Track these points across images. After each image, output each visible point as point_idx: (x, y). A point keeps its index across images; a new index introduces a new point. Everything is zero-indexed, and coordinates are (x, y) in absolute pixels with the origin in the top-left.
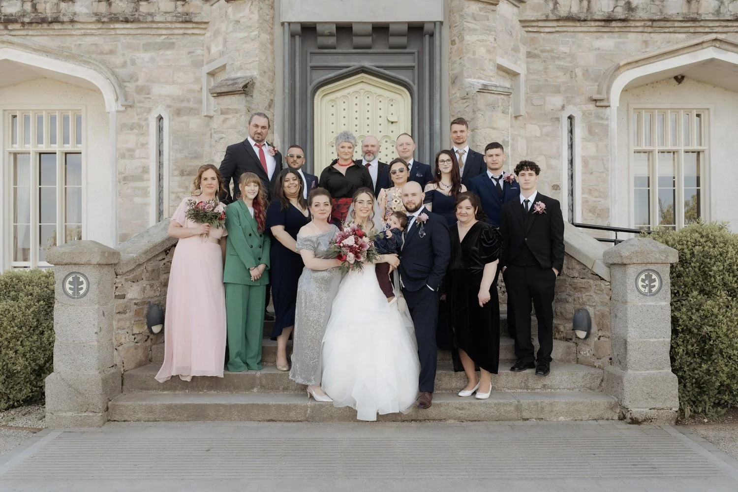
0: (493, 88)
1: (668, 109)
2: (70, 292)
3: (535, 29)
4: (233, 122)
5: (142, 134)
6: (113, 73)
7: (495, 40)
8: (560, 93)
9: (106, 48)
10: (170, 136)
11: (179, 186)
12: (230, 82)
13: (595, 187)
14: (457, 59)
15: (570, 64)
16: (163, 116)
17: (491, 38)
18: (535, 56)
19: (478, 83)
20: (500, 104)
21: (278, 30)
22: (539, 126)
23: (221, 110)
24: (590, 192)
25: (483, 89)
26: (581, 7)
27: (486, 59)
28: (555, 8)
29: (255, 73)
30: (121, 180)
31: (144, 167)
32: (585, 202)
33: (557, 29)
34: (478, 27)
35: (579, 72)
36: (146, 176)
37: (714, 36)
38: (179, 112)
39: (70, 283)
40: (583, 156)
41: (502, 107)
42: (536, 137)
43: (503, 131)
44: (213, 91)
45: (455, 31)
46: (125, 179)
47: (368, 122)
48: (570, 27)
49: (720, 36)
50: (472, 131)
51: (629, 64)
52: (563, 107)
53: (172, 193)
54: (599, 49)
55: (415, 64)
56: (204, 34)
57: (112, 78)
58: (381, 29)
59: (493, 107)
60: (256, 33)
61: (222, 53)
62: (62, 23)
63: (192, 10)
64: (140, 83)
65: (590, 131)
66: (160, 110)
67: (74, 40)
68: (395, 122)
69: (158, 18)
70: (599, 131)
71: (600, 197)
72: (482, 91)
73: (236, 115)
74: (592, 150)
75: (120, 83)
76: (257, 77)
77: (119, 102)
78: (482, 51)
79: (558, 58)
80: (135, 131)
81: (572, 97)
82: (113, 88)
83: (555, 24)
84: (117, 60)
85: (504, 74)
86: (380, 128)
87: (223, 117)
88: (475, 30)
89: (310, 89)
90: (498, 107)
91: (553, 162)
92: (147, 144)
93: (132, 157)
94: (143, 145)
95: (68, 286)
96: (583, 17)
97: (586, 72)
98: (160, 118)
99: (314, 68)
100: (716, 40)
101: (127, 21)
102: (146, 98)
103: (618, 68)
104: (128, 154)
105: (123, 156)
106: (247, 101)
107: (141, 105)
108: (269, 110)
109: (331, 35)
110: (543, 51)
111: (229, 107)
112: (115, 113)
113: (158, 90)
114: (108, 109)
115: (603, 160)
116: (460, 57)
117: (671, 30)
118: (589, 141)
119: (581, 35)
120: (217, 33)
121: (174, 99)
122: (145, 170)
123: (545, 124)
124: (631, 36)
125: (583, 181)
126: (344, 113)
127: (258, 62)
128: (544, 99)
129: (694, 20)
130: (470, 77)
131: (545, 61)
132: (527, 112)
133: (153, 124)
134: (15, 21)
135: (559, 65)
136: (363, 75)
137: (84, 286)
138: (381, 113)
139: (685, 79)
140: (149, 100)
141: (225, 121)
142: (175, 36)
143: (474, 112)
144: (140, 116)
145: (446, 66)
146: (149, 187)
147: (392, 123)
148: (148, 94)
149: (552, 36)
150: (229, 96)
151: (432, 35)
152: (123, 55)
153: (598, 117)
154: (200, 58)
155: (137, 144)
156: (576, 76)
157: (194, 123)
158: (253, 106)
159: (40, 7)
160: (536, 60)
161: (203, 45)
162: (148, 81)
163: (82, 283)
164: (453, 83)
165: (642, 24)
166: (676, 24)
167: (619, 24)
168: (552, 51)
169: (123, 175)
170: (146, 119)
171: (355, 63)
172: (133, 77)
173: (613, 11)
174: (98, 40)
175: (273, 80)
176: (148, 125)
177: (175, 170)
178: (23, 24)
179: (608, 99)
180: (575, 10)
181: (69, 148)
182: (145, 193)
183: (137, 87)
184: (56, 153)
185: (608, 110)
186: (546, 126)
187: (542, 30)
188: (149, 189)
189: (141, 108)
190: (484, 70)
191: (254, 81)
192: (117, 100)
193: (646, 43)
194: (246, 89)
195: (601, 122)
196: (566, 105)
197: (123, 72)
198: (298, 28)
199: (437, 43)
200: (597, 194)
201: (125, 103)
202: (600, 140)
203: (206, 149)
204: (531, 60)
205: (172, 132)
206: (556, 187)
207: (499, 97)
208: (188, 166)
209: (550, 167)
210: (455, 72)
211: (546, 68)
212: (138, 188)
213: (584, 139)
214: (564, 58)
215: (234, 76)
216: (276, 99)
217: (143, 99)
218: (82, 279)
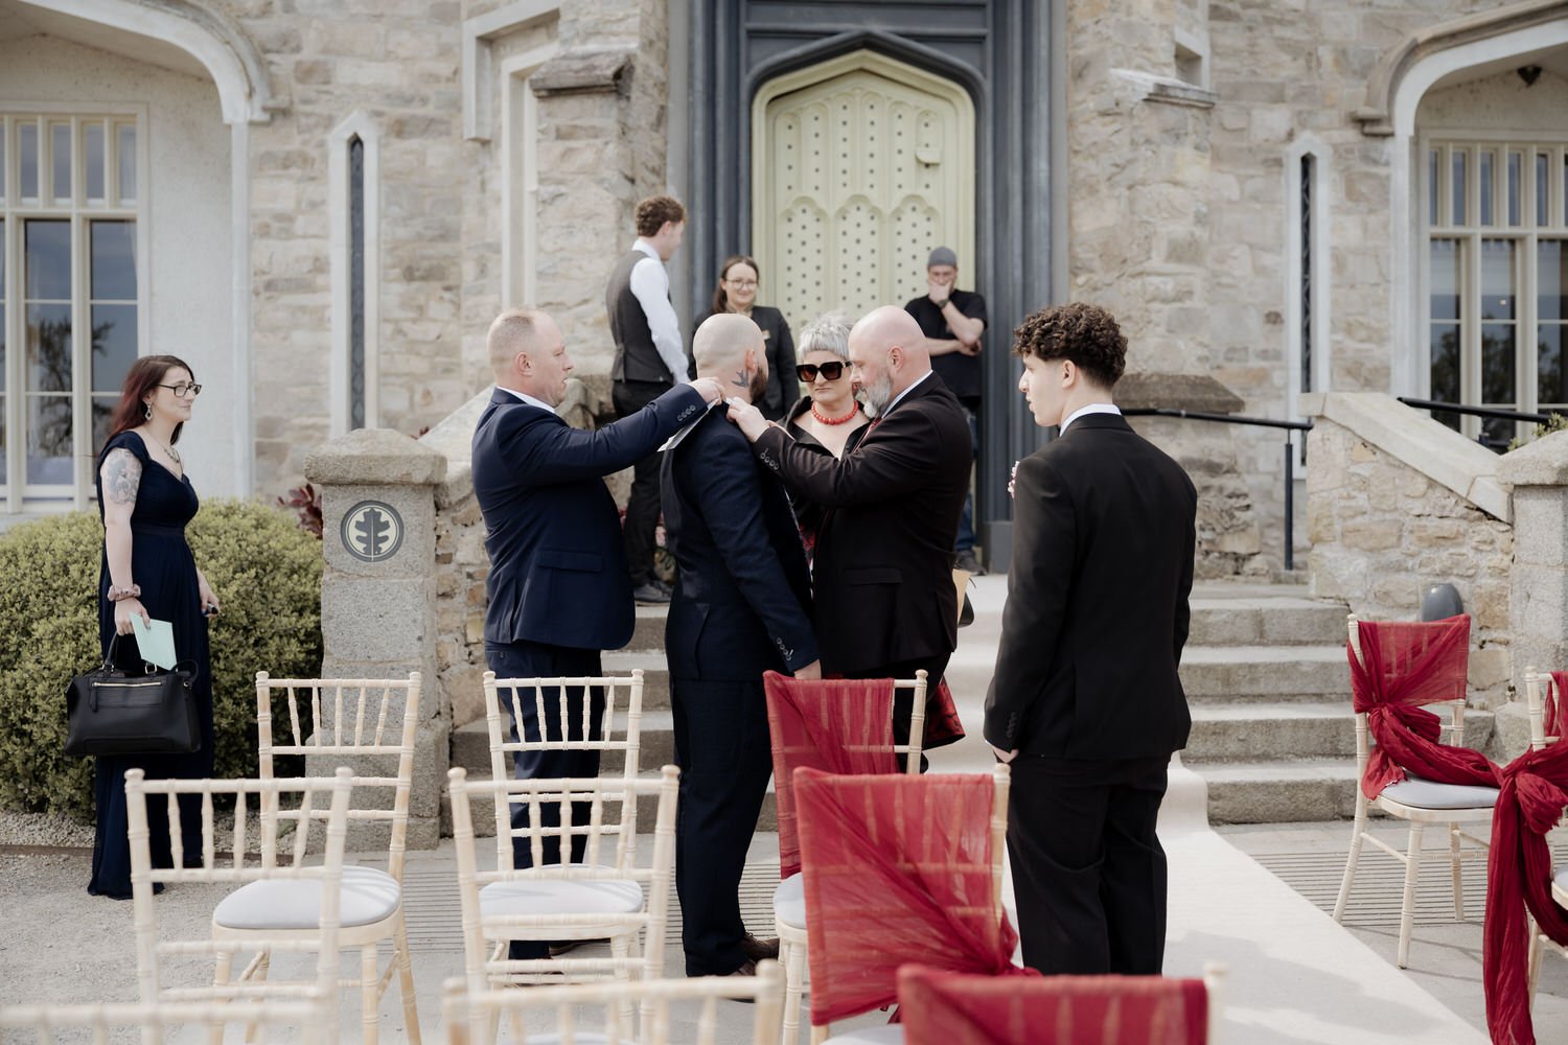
0: (1180, 94)
1: (1503, 142)
2: (360, 547)
4: (588, 156)
5: (313, 179)
6: (242, 32)
8: (1283, 101)
10: (379, 185)
11: (403, 306)
12: (578, 65)
13: (1360, 319)
14: (1090, 22)
15: (1307, 37)
16: (362, 136)
18: (1229, 16)
19: (1146, 80)
20: (1190, 129)
22: (1238, 177)
23: (558, 130)
24: (1349, 330)
25: (1156, 95)
27: (1153, 25)
29: (633, 45)
30: (261, 289)
31: (316, 259)
32: (1337, 351)
35: (1326, 55)
36: (320, 280)
38: (400, 129)
39: (359, 526)
40: (1334, 248)
41: (1194, 137)
42: (1230, 202)
43: (1195, 189)
44: (540, 85)
46: (270, 287)
47: (872, 164)
50: (1130, 187)
51: (1435, 40)
52: (1290, 136)
53: (386, 321)
54: (1370, 4)
55: (987, 31)
57: (240, 43)
59: (1176, 135)
64: (308, 54)
65: (1351, 193)
66: (354, 121)
68: (936, 165)
70: (1368, 190)
71: (1369, 340)
72: (1154, 98)
73: (591, 141)
74: (1353, 233)
75: (260, 56)
76: (639, 53)
77: (258, 100)
79: (1280, 22)
80: (295, 171)
81: (1310, 112)
82: (240, 66)
86: (899, 178)
87: (562, 145)
89: (746, 81)
90: (1186, 134)
91: (1268, 260)
92: (323, 202)
93: (288, 234)
94: (313, 205)
95: (353, 533)
98: (356, 143)
99: (754, 34)
102: (319, 92)
103: (1414, 51)
104: (276, 226)
105: (264, 232)
106: (621, 109)
107: (308, 108)
108: (657, 131)
110: (1245, 6)
111: (578, 122)
112: (245, 127)
113: (346, 72)
114: (228, 117)
115: (1377, 256)
116: (1096, 19)
118: (1348, 212)
121: (388, 96)
122: (320, 266)
123: (1252, 172)
125: (1335, 303)
126: (816, 144)
127: (638, 19)
128: (1249, 114)
130: (1119, 65)
131: (1250, 29)
133: (339, 156)
135: (1282, 39)
136: (865, 52)
137: (391, 532)
138: (900, 142)
139: (1543, 75)
140: (327, 97)
143: (1134, 145)
144: (307, 136)
145: (1061, 36)
146: (326, 307)
147: (927, 165)
148: (327, 83)
150: (579, 97)
153: (1368, 159)
155: (299, 202)
156: (1320, 65)
157: (437, 154)
158: (630, 122)
160: (1231, 25)
162: (326, 51)
163: (386, 526)
164: (1079, 76)
168: (1266, 5)
169: (266, 278)
170: (322, 144)
171: (849, 25)
172: (288, 42)
175: (665, 62)
176: (325, 158)
177: (394, 266)
179: (1389, 119)
181: (103, 207)
182: (320, 322)
183: (299, 64)
184: (68, 220)
185: (1389, 147)
186: (1252, 177)
188: (330, 312)
189: (308, 115)
190: (1149, 50)
191: (634, 63)
192: (250, 94)
194: (619, 82)
195: (1375, 169)
196: (1296, 132)
197: (264, 29)
200: (1363, 334)
201: (271, 103)
202: (1371, 211)
203: (470, 217)
204: (1219, 25)
205: (385, 176)
206: (1274, 318)
207: (1188, 112)
208: (424, 258)
209: (1260, 270)
210: (1081, 52)
211: (1252, 45)
212: (303, 309)
213: (1336, 209)
214: (1292, 23)
215: (578, 49)
216: (671, 105)
217: (313, 95)
218: (385, 517)
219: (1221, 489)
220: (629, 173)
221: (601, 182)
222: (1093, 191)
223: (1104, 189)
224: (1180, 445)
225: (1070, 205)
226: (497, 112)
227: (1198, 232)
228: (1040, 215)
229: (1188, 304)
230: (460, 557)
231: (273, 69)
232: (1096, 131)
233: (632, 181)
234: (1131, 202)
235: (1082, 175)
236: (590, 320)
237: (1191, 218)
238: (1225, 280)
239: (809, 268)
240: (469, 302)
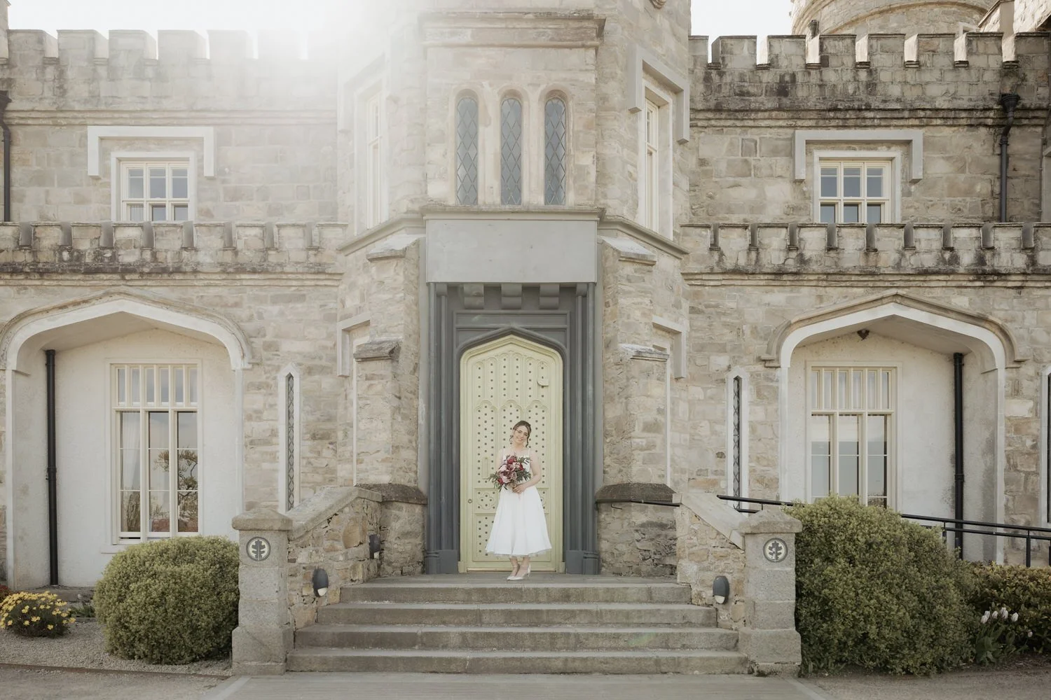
0: (648, 355)
1: (850, 367)
2: (254, 555)
3: (699, 283)
4: (379, 388)
5: (271, 394)
6: (239, 328)
7: (651, 302)
8: (726, 352)
9: (231, 301)
10: (300, 397)
12: (375, 347)
13: (764, 455)
14: (611, 322)
15: (737, 321)
16: (293, 374)
17: (647, 301)
18: (699, 312)
19: (633, 349)
20: (655, 371)
21: (423, 291)
22: (703, 388)
23: (366, 376)
24: (758, 460)
25: (637, 356)
26: (749, 259)
27: (641, 323)
28: (720, 260)
29: (401, 337)
30: (248, 444)
31: (272, 430)
32: (752, 471)
33: (723, 282)
34: (631, 289)
35: (747, 329)
36: (274, 440)
37: (894, 291)
38: (310, 371)
39: (253, 547)
40: (751, 422)
41: (657, 374)
42: (699, 400)
43: (658, 398)
44: (358, 356)
45: (610, 293)
46: (251, 443)
47: (517, 386)
48: (737, 280)
49: (901, 292)
50: (626, 398)
51: (801, 321)
52: (729, 368)
53: (303, 458)
54: (769, 304)
55: (567, 326)
56: (337, 286)
57: (237, 332)
58: (531, 290)
59: (648, 374)
60: (402, 295)
61: (359, 309)
62: (185, 273)
63: (324, 260)
64: (268, 338)
65: (759, 394)
66: (289, 368)
67: (196, 292)
68: (546, 386)
69: (287, 269)
70: (767, 393)
71: (768, 465)
73: (381, 381)
74: (760, 414)
75: (247, 339)
76: (403, 341)
77: (246, 359)
78: (638, 314)
79: (724, 314)
80: (263, 391)
81: (739, 357)
82: (239, 344)
83: (720, 277)
84: (242, 313)
85: (664, 333)
86: (530, 392)
87: (368, 383)
88: (630, 292)
89: (456, 351)
90: (653, 374)
91: (718, 428)
92: (276, 405)
93: (260, 419)
94: (271, 406)
95: (251, 550)
96: (750, 269)
97: (754, 330)
98: (290, 377)
99: (460, 329)
100: (897, 295)
101: (254, 271)
102: (274, 355)
103: (789, 326)
104: (255, 415)
105: (249, 418)
106: (394, 366)
107: (269, 362)
108: (413, 375)
109: (478, 295)
110: (707, 306)
111: (375, 373)
112: (241, 371)
113: (287, 346)
114: (233, 367)
115: (772, 426)
116: (614, 321)
117: (848, 284)
118: (757, 405)
119: (750, 288)
120: (352, 286)
121: (305, 356)
122: (274, 433)
123: (710, 386)
124: (805, 290)
125: (751, 448)
126: (492, 376)
127: (403, 325)
128: (709, 358)
129: (873, 274)
130: (625, 342)
131: (709, 317)
132: (690, 373)
133: (282, 383)
134: (133, 271)
135: (725, 322)
136: (512, 336)
137: (266, 549)
138: (530, 376)
139: (870, 334)
140: (278, 357)
141: (370, 386)
142: (306, 288)
143: (628, 379)
144: (268, 375)
145: (599, 329)
146: (277, 452)
147: (543, 387)
148: (277, 351)
149: (718, 289)
150: (376, 361)
151: (585, 296)
152: (250, 307)
153: (768, 379)
154: (333, 311)
155: (265, 404)
156: (744, 334)
157: (327, 383)
158: (399, 372)
159: (161, 257)
160: (700, 316)
161: (336, 298)
162: (277, 336)
163: (264, 547)
164: (607, 346)
165: (816, 277)
166: (853, 278)
167: (791, 278)
168: (717, 306)
169: (250, 439)
170: (275, 378)
172: (260, 332)
173: (784, 264)
174: (221, 291)
175: (418, 342)
176: (277, 386)
177: (307, 433)
178: (142, 274)
179: (778, 360)
180: (742, 262)
181: (182, 406)
182: (274, 458)
183: (265, 342)
184: (168, 412)
185: (778, 372)
186: (710, 388)
187: (707, 283)
188: (278, 454)
189: (269, 365)
190: (639, 334)
191: (400, 346)
192: (243, 357)
193: (820, 297)
194: (392, 354)
195: (771, 384)
196: (732, 366)
197: (249, 327)
198: (445, 289)
199: (590, 305)
200: (765, 463)
201: (252, 361)
202: (769, 404)
203: (341, 410)
204: (695, 316)
205: (303, 392)
206: (721, 455)
207: (654, 363)
208: (321, 429)
209: (714, 433)
210: (609, 336)
211: (710, 325)
212: (266, 453)
213: (752, 403)
214: (730, 314)
215: (377, 339)
216: (421, 363)
217: (271, 356)
218: (264, 543)
219: (666, 536)
220: (398, 395)
221: (385, 398)
222: (612, 399)
223: (616, 399)
224: (646, 516)
225: (604, 406)
226: (351, 364)
227: (659, 418)
228: (590, 410)
229: (653, 451)
230: (299, 560)
231: (253, 345)
232: (613, 372)
233: (400, 398)
234: (627, 404)
235: (608, 392)
236: (380, 460)
237: (655, 412)
238: (696, 437)
239: (488, 433)
240: (340, 450)
